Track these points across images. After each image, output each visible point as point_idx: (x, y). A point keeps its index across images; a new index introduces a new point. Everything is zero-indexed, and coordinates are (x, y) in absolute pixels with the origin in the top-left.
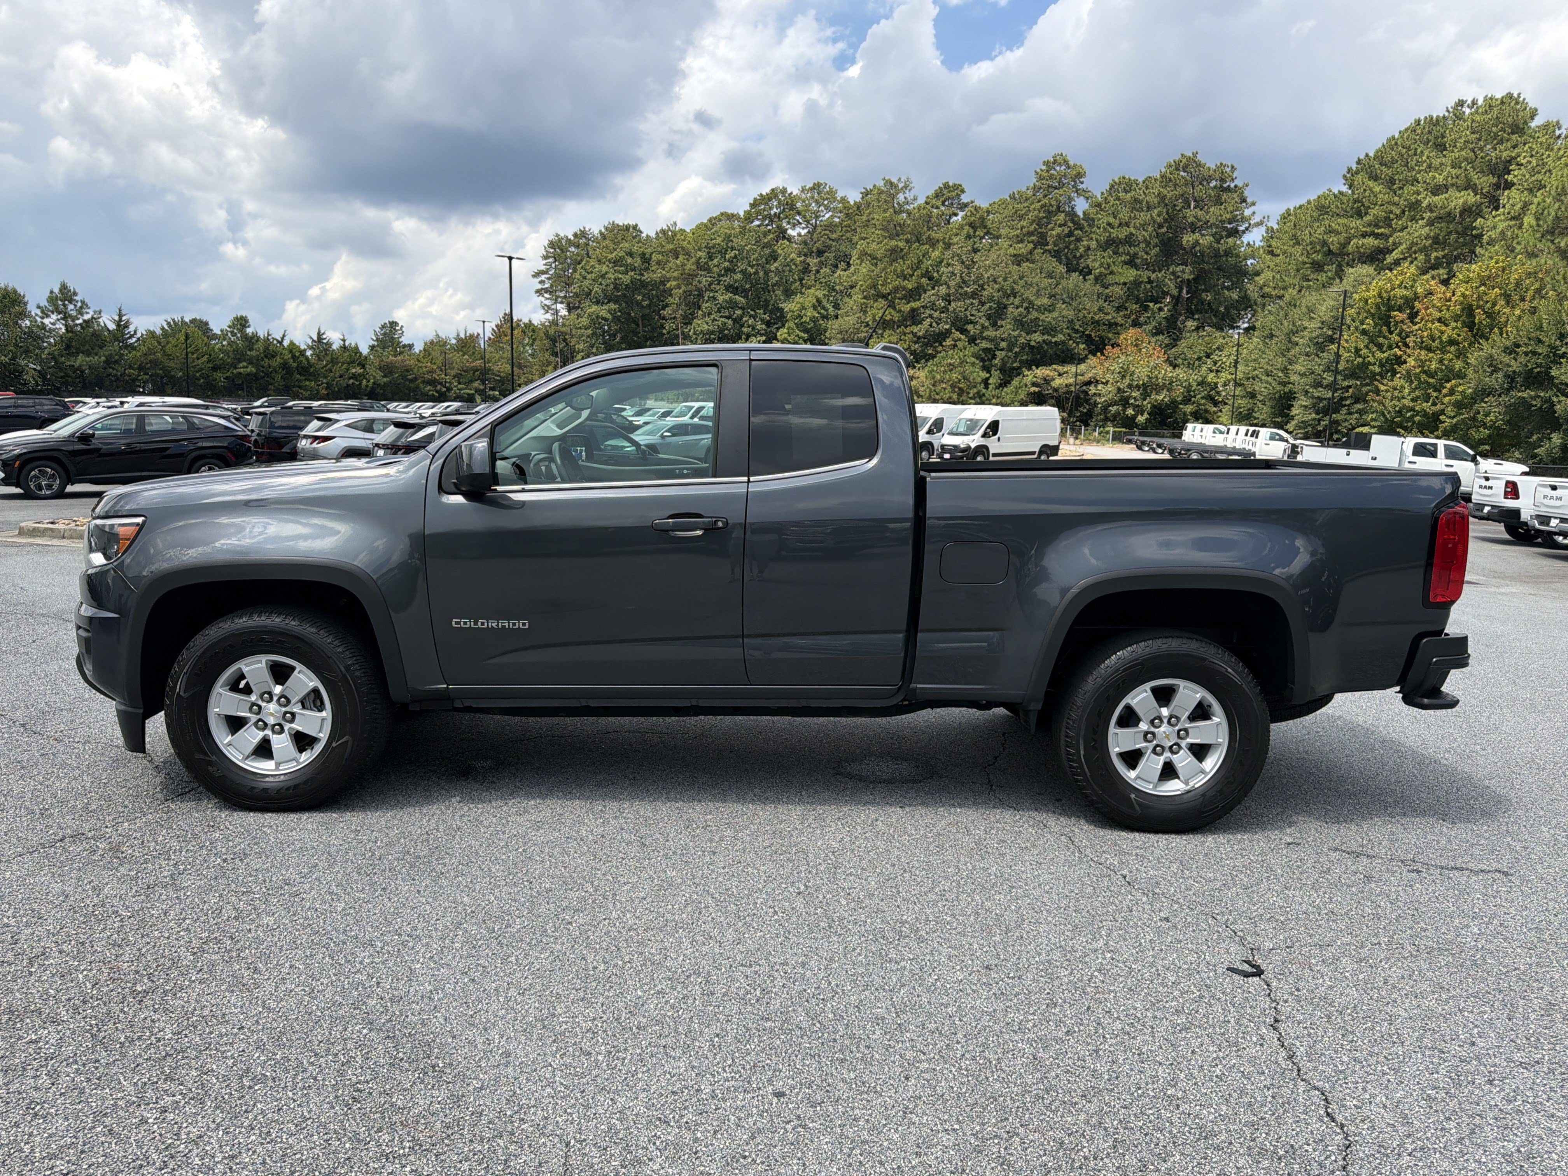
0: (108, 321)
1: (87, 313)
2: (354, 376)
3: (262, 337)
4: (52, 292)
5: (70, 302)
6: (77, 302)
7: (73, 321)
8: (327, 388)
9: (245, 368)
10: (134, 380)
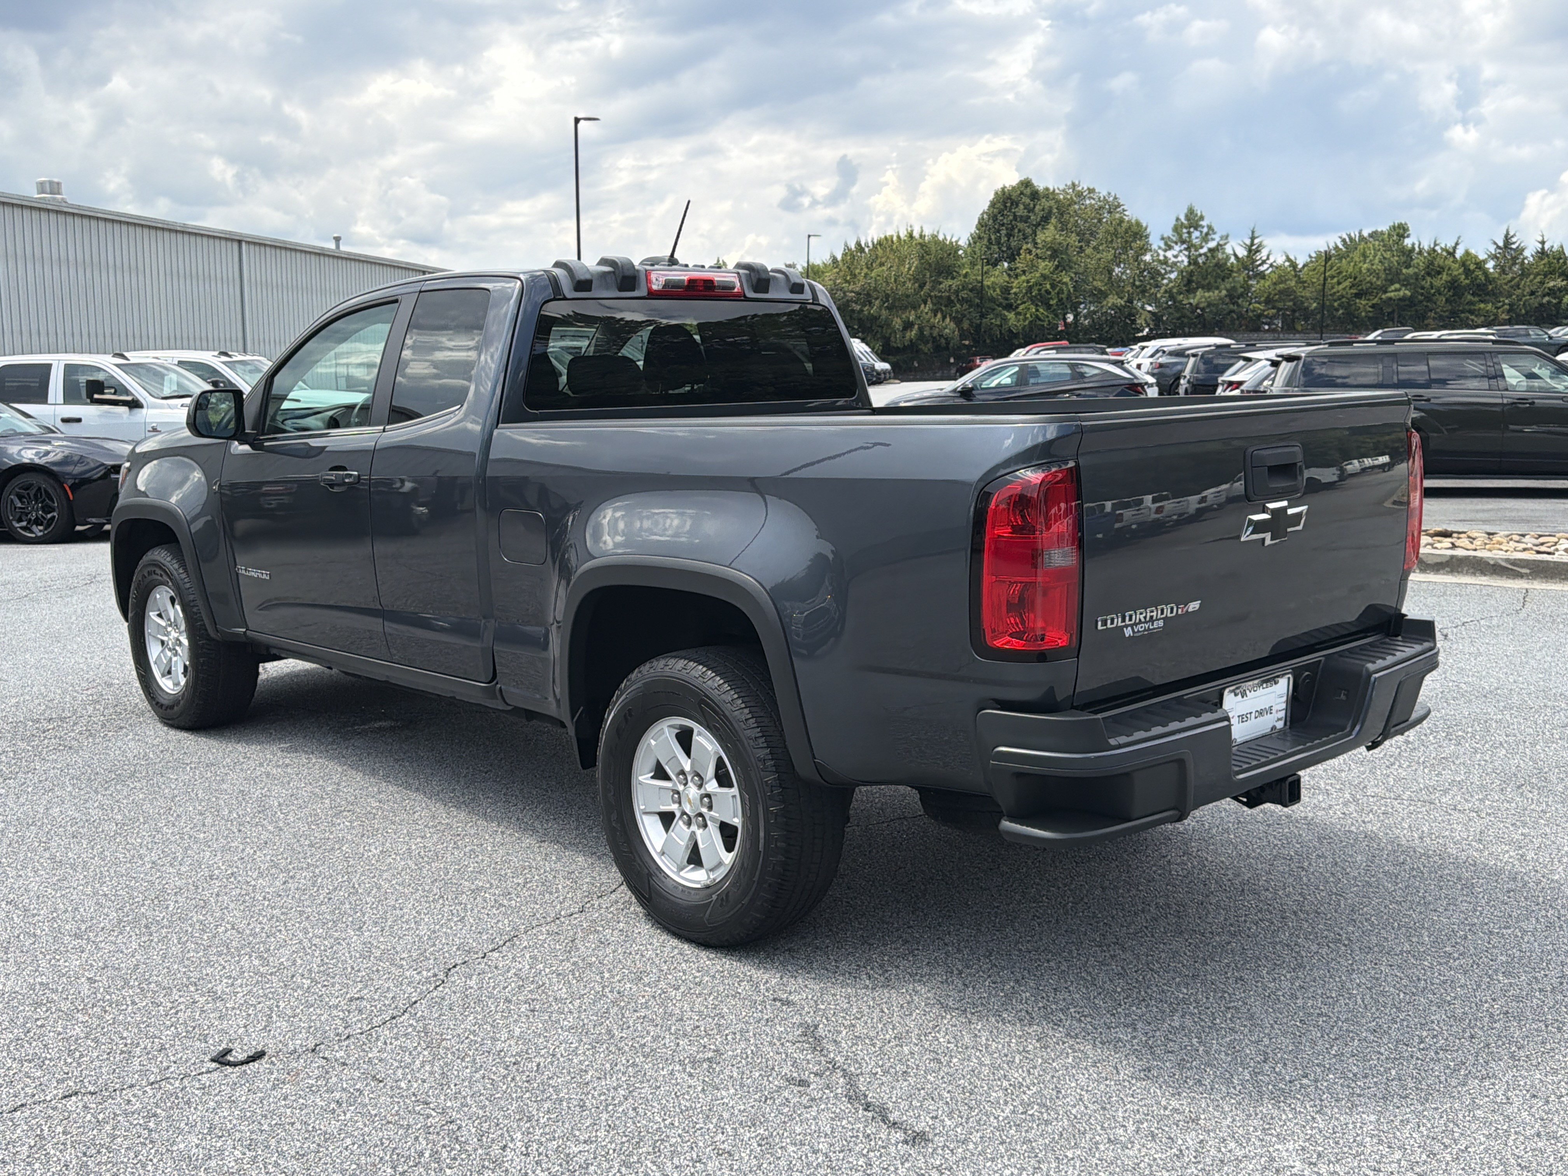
0: (1236, 248)
1: (1213, 239)
2: (1552, 292)
3: (1426, 248)
4: (1178, 219)
5: (1196, 229)
6: (1203, 227)
7: (1196, 250)
8: (1509, 311)
9: (1397, 291)
10: (1259, 316)
